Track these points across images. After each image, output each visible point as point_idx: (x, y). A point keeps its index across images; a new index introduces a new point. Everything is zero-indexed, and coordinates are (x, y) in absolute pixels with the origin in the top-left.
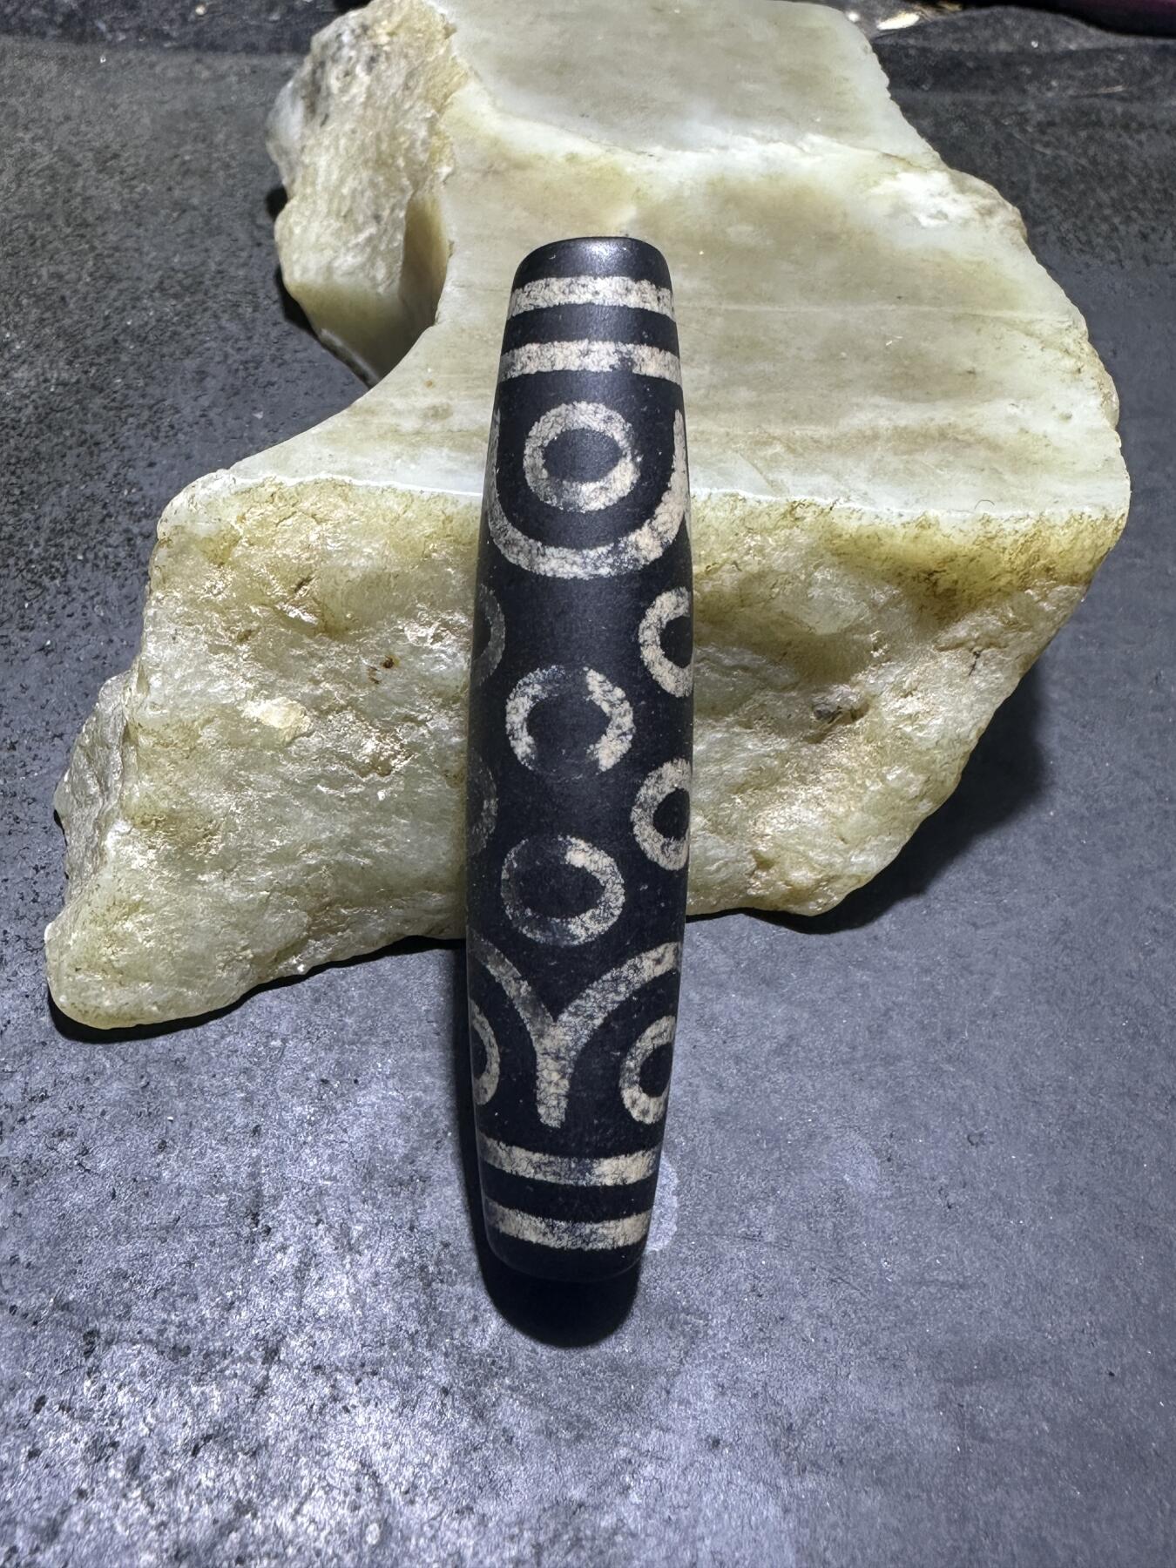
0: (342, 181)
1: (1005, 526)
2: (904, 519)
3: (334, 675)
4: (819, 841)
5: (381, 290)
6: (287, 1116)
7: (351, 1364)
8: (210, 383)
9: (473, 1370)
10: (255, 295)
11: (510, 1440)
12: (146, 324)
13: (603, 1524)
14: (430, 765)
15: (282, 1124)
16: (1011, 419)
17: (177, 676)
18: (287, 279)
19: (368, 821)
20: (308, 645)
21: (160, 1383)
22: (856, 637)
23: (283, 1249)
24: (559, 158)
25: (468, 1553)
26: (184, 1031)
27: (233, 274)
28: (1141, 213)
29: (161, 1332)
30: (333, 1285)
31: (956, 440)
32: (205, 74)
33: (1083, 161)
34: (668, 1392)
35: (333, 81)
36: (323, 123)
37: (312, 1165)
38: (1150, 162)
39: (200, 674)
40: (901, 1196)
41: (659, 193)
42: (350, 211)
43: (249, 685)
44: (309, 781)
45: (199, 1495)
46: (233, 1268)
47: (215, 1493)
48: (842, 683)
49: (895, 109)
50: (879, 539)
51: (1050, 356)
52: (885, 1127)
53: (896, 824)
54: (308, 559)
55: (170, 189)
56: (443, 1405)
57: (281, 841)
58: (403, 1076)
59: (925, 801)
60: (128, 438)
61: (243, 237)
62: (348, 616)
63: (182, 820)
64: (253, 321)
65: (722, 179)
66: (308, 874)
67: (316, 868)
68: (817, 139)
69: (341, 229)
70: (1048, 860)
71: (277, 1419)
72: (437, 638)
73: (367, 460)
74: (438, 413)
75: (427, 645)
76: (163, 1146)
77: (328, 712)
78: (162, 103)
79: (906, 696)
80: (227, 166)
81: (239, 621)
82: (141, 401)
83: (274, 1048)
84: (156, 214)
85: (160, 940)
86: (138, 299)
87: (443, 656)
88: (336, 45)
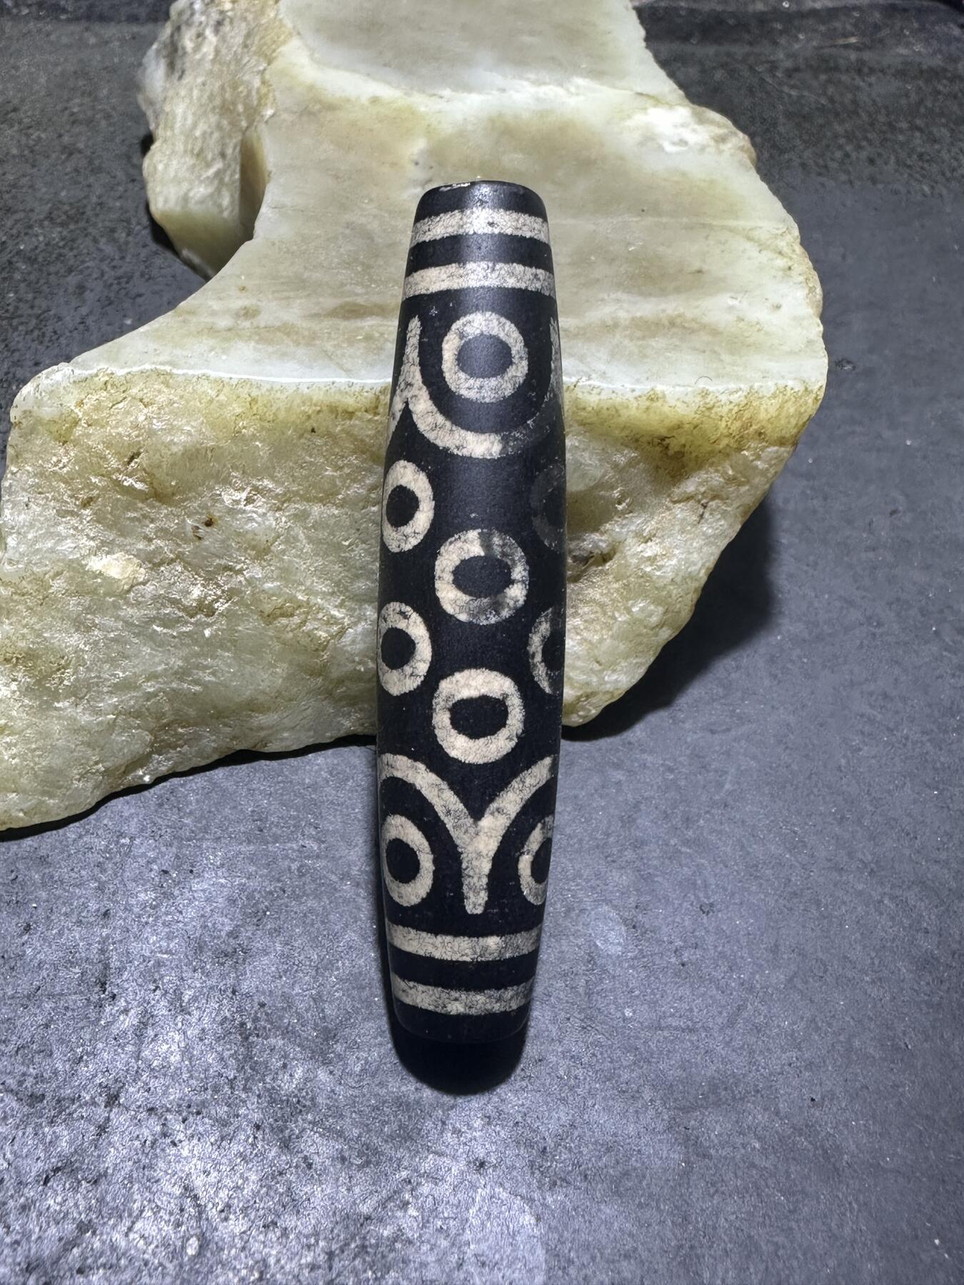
0: (195, 126)
1: (720, 397)
2: (637, 394)
3: (164, 533)
4: (579, 664)
5: (226, 214)
6: (133, 901)
7: (180, 1106)
8: (87, 294)
9: (281, 1108)
10: (128, 221)
11: (310, 1166)
12: (36, 247)
13: (386, 1233)
14: (247, 606)
15: (128, 909)
16: (731, 309)
17: (30, 536)
18: (153, 208)
19: (197, 655)
20: (141, 509)
21: (19, 1125)
22: (603, 493)
23: (126, 1011)
24: (364, 100)
25: (272, 1261)
26: (49, 833)
27: (111, 204)
28: (870, 142)
29: (20, 1083)
30: (166, 1041)
31: (684, 327)
32: (92, 40)
33: (823, 101)
34: (444, 1123)
35: (188, 42)
36: (180, 78)
37: (151, 942)
38: (878, 99)
39: (49, 535)
40: (644, 957)
41: (447, 128)
42: (202, 150)
43: (92, 543)
44: (146, 623)
45: (48, 1217)
46: (83, 1028)
47: (62, 1215)
48: (592, 532)
49: (648, 55)
50: (617, 411)
51: (765, 257)
52: (632, 901)
53: (640, 648)
54: (137, 437)
55: (60, 136)
56: (255, 1138)
57: (124, 672)
58: (229, 865)
59: (664, 629)
60: (18, 342)
61: (120, 175)
62: (173, 483)
63: (38, 657)
64: (127, 243)
65: (500, 115)
66: (148, 700)
67: (155, 695)
68: (580, 81)
69: (194, 166)
70: (775, 676)
71: (115, 1154)
72: (249, 500)
73: (185, 353)
74: (248, 313)
75: (241, 506)
76: (27, 928)
77: (160, 564)
78: (56, 65)
79: (646, 542)
80: (108, 117)
81: (81, 489)
82: (30, 312)
83: (123, 845)
84: (48, 157)
85: (23, 757)
86: (30, 227)
87: (255, 515)
88: (189, 13)
